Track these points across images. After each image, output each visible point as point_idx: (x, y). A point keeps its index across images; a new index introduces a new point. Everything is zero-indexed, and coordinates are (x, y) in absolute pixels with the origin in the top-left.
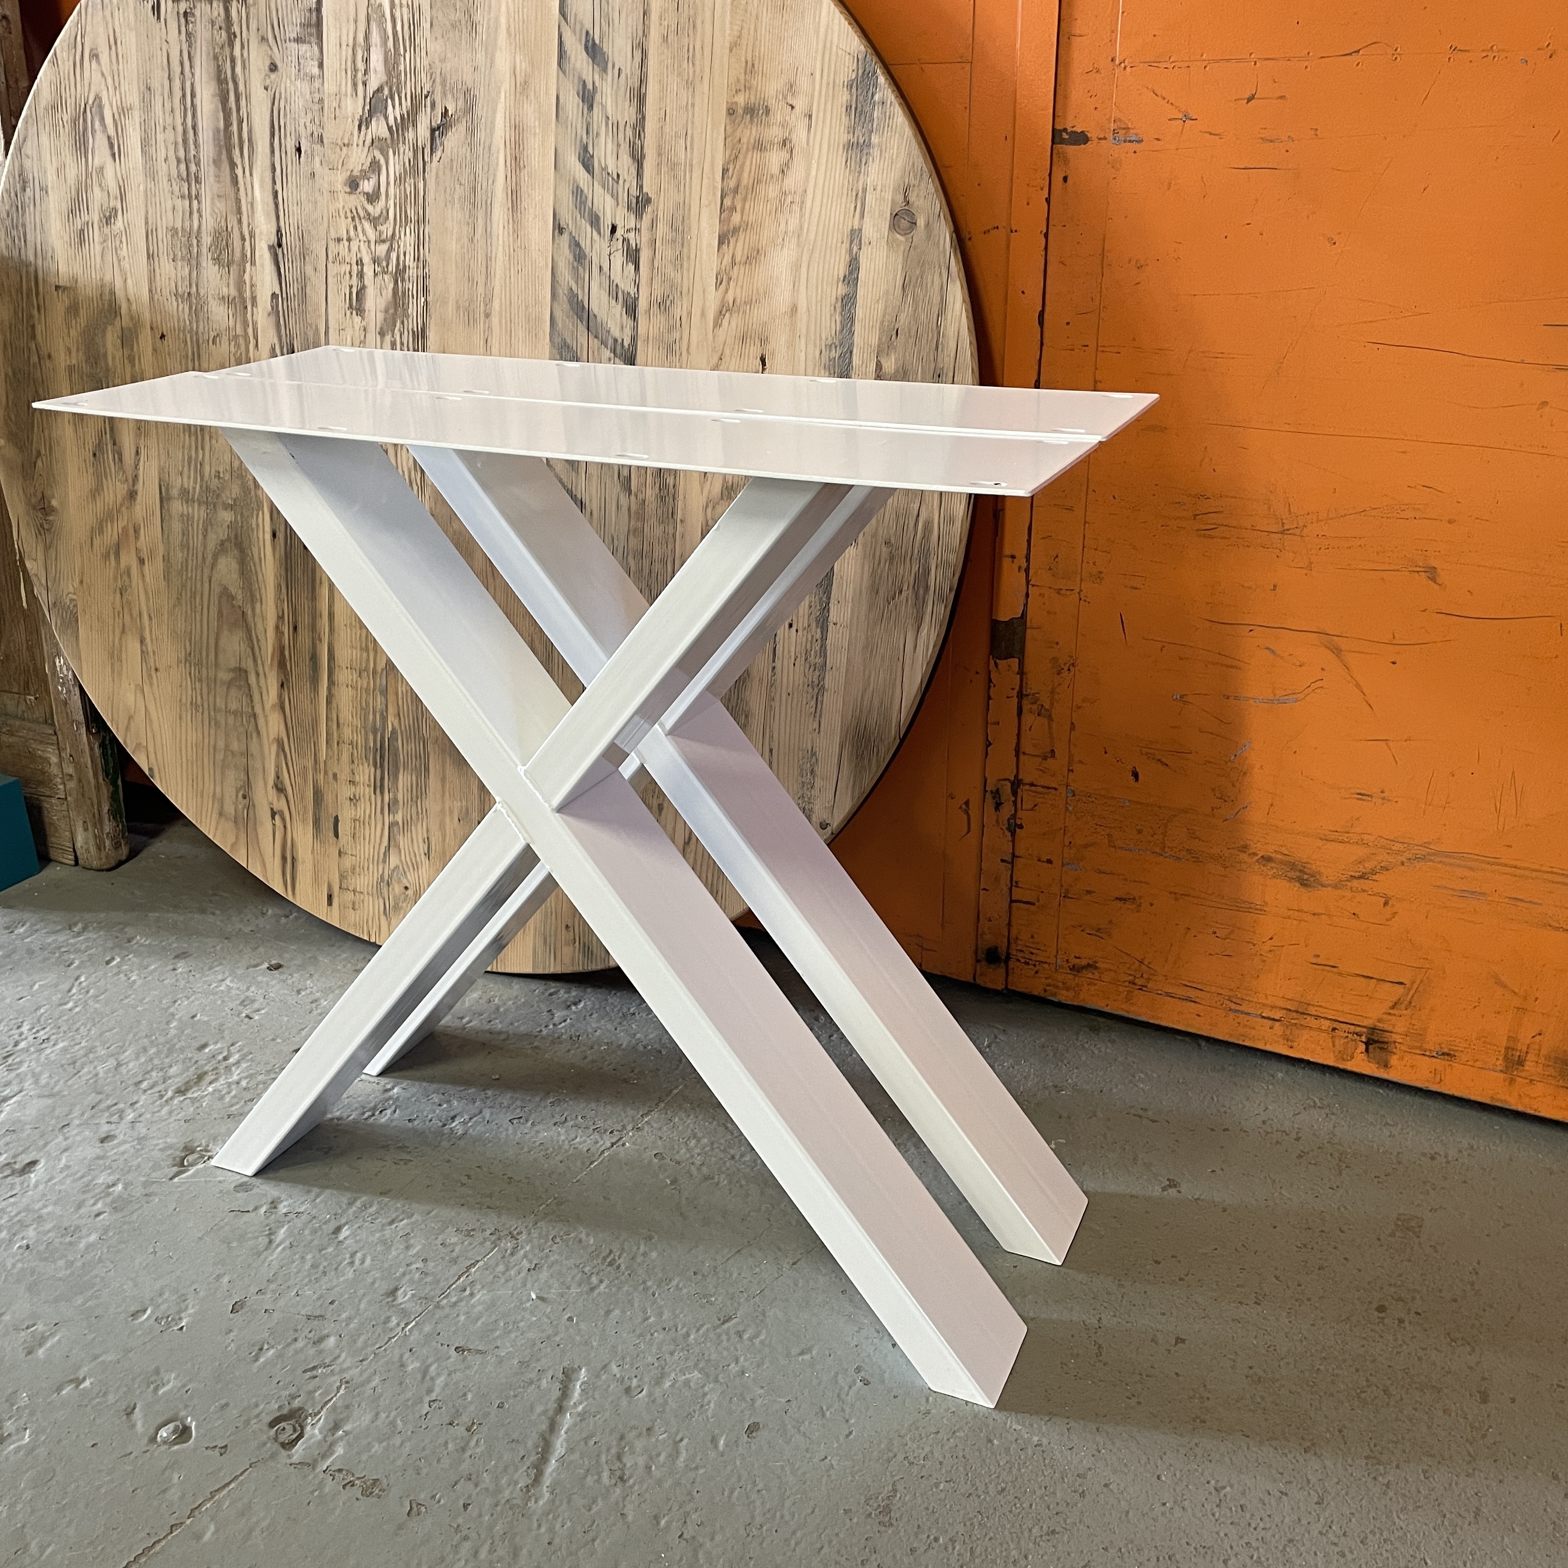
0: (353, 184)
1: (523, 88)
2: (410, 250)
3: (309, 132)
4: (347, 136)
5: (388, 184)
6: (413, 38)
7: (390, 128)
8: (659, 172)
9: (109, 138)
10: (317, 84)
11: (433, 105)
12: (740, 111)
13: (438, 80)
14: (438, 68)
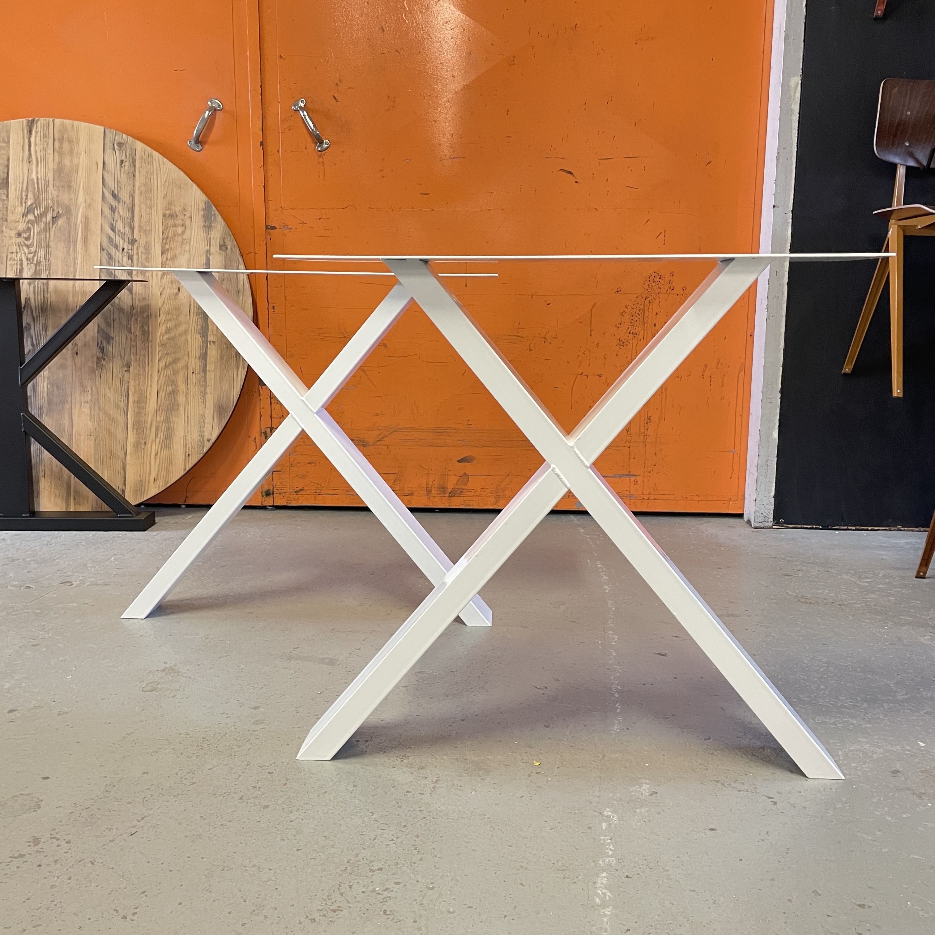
0: (19, 235)
1: (89, 206)
2: (43, 256)
4: (18, 218)
5: (34, 234)
6: (46, 189)
8: (140, 232)
10: (6, 202)
11: (53, 210)
12: (167, 216)
13: (55, 203)
14: (55, 199)
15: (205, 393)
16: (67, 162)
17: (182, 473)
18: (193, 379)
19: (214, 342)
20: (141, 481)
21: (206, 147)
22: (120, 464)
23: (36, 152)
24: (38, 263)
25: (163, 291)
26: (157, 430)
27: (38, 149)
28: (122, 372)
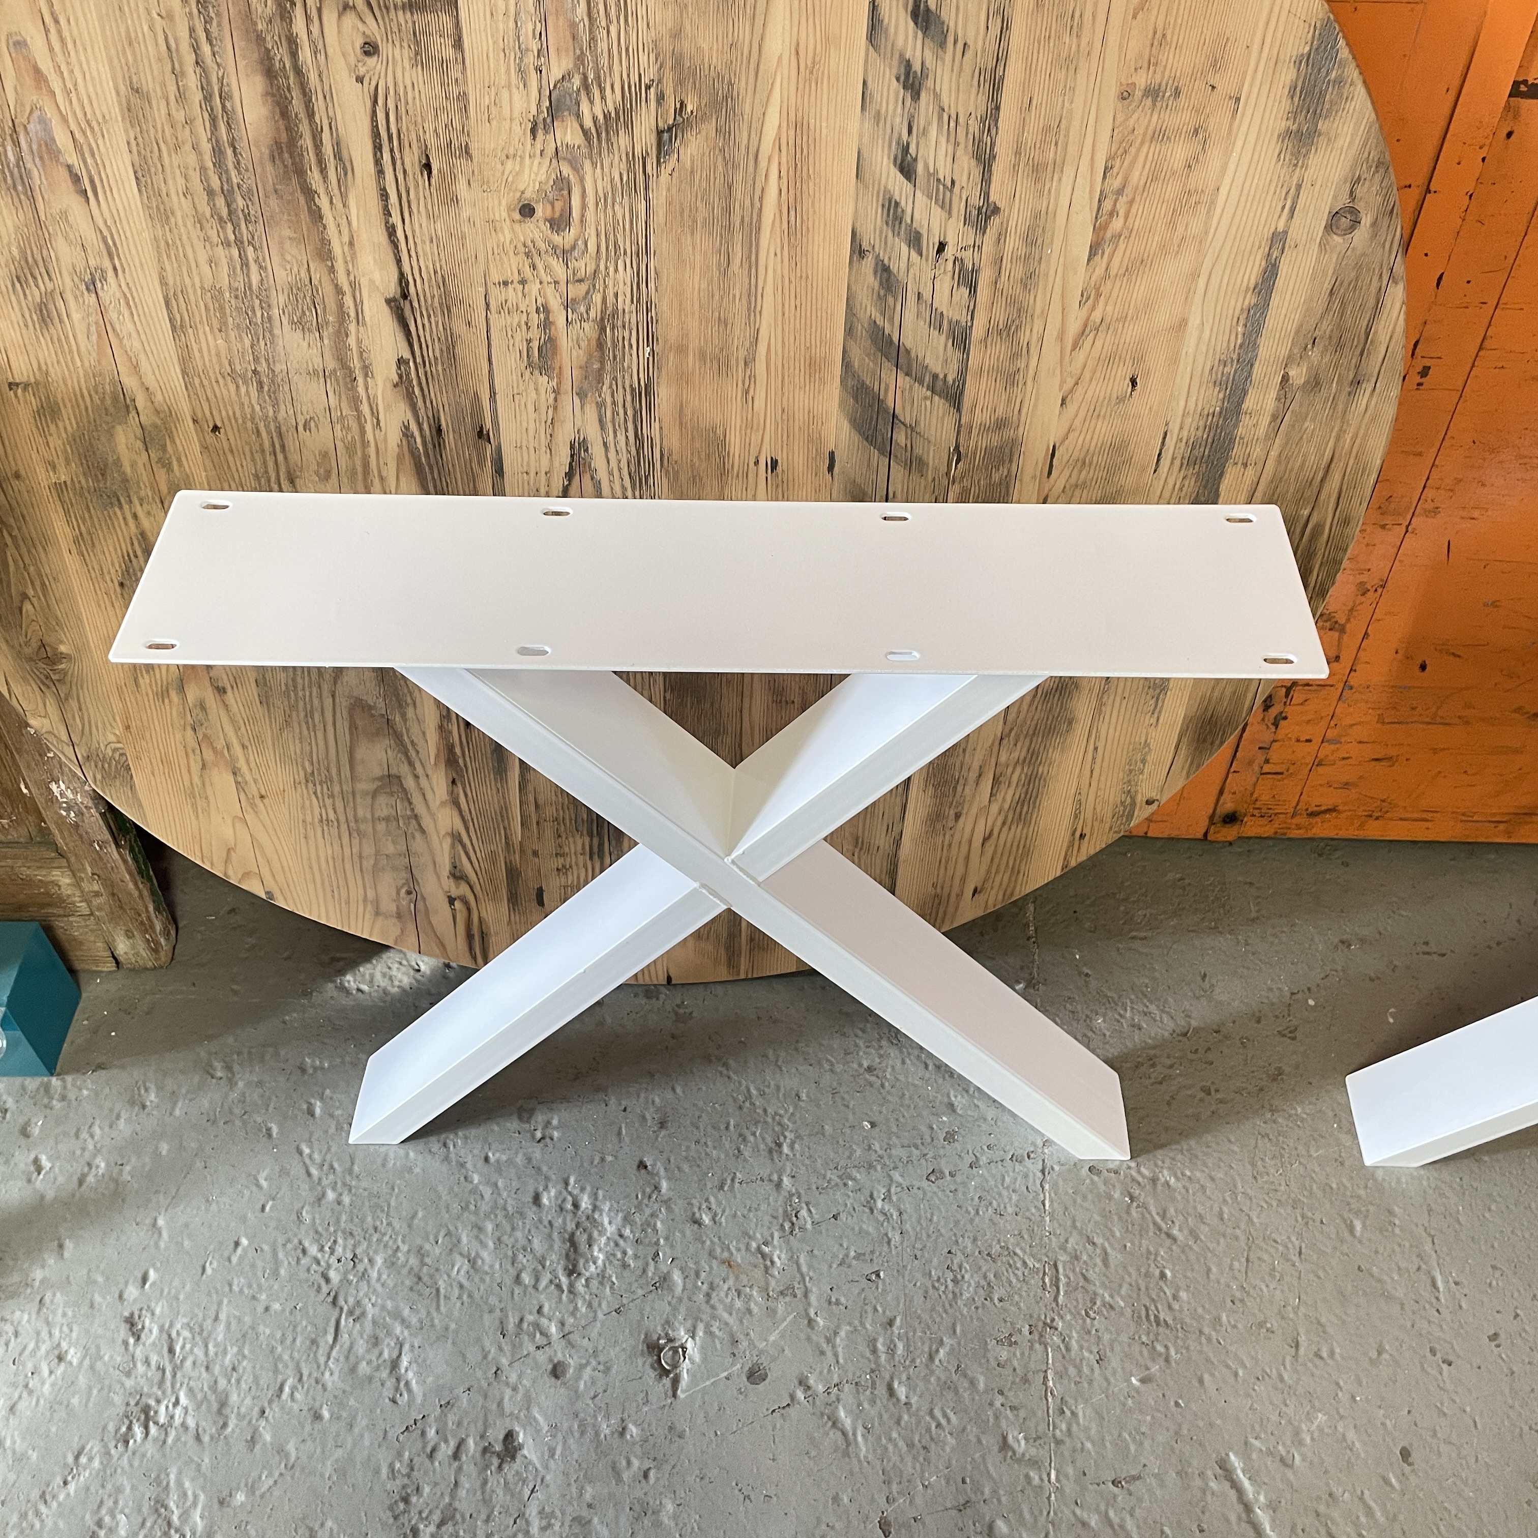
0: (525, 210)
1: (809, 72)
3: (443, 142)
5: (584, 206)
7: (586, 133)
8: (1015, 172)
11: (660, 98)
12: (1138, 94)
14: (668, 49)
17: (1053, 871)
20: (936, 895)
24: (609, 316)
25: (1072, 390)
26: (996, 781)
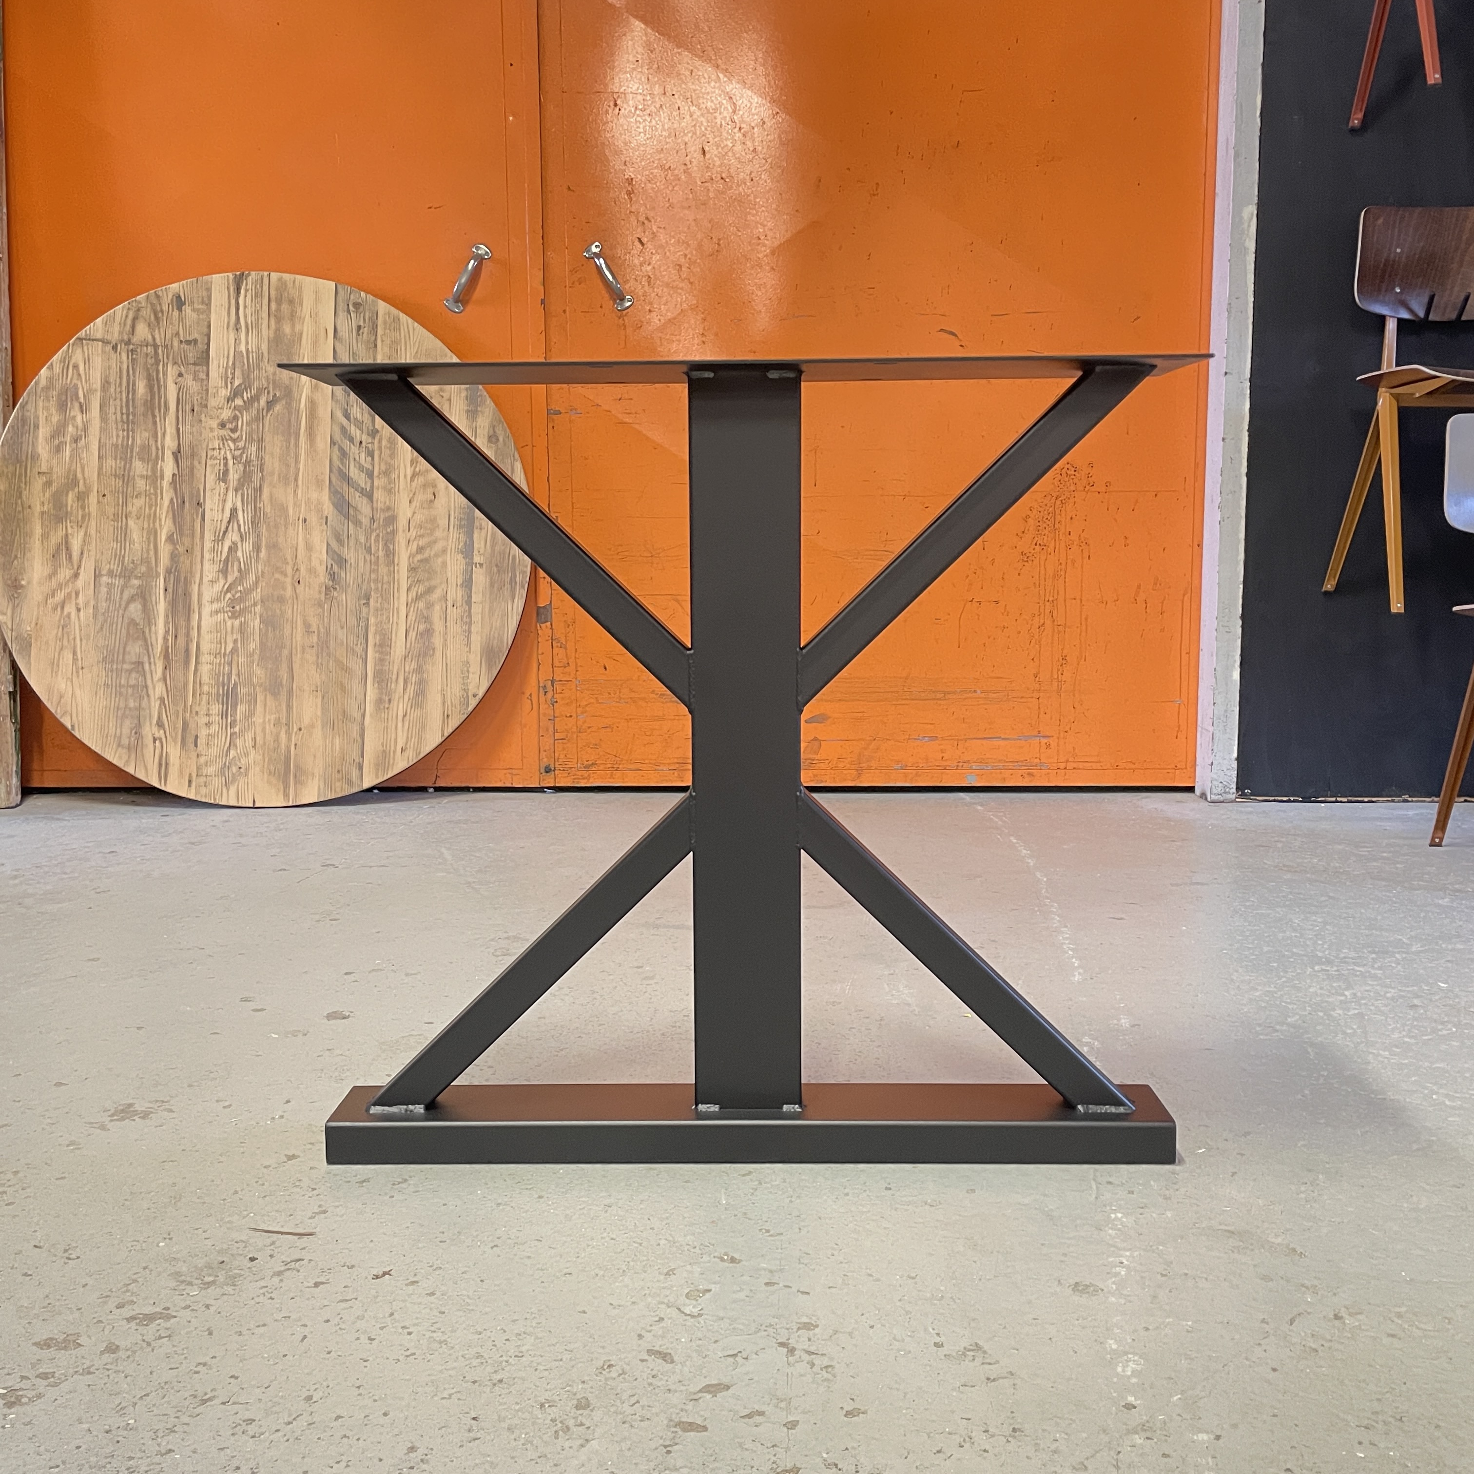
0: (223, 425)
2: (254, 454)
3: (199, 403)
4: (221, 404)
5: (242, 425)
6: (258, 366)
7: (244, 401)
9: (80, 403)
10: (205, 383)
11: (268, 393)
14: (271, 377)
15: (470, 632)
16: (287, 329)
17: (438, 740)
18: (453, 613)
19: (481, 565)
20: (384, 751)
21: (469, 307)
22: (356, 729)
23: (245, 316)
24: (248, 462)
25: (413, 497)
26: (405, 682)
27: (248, 312)
28: (359, 605)
